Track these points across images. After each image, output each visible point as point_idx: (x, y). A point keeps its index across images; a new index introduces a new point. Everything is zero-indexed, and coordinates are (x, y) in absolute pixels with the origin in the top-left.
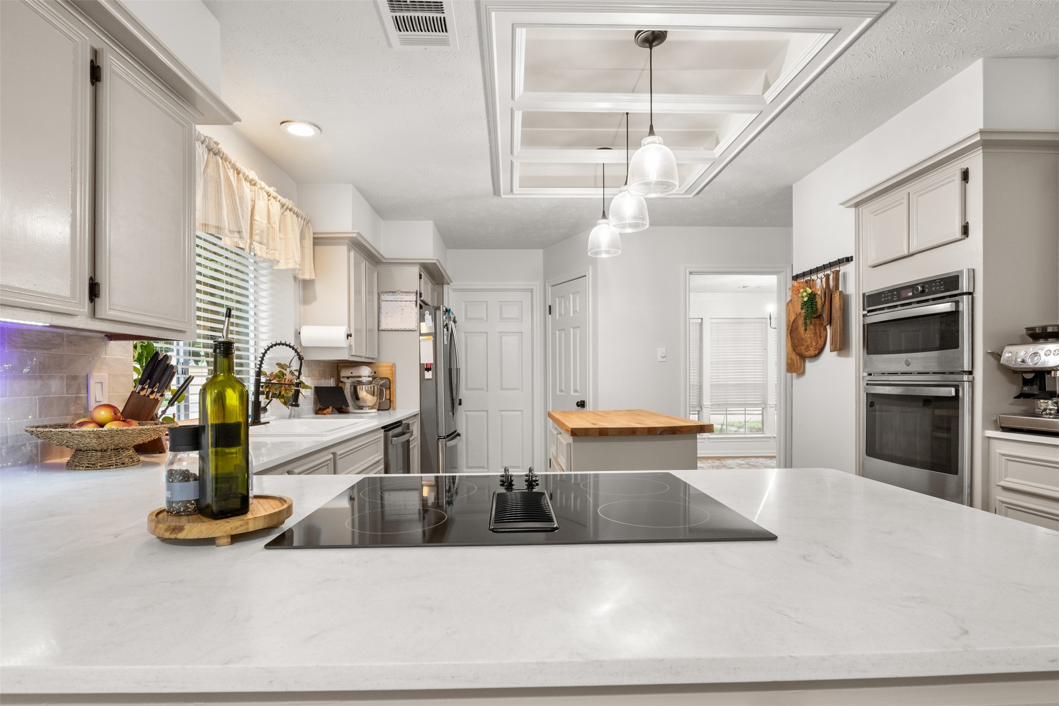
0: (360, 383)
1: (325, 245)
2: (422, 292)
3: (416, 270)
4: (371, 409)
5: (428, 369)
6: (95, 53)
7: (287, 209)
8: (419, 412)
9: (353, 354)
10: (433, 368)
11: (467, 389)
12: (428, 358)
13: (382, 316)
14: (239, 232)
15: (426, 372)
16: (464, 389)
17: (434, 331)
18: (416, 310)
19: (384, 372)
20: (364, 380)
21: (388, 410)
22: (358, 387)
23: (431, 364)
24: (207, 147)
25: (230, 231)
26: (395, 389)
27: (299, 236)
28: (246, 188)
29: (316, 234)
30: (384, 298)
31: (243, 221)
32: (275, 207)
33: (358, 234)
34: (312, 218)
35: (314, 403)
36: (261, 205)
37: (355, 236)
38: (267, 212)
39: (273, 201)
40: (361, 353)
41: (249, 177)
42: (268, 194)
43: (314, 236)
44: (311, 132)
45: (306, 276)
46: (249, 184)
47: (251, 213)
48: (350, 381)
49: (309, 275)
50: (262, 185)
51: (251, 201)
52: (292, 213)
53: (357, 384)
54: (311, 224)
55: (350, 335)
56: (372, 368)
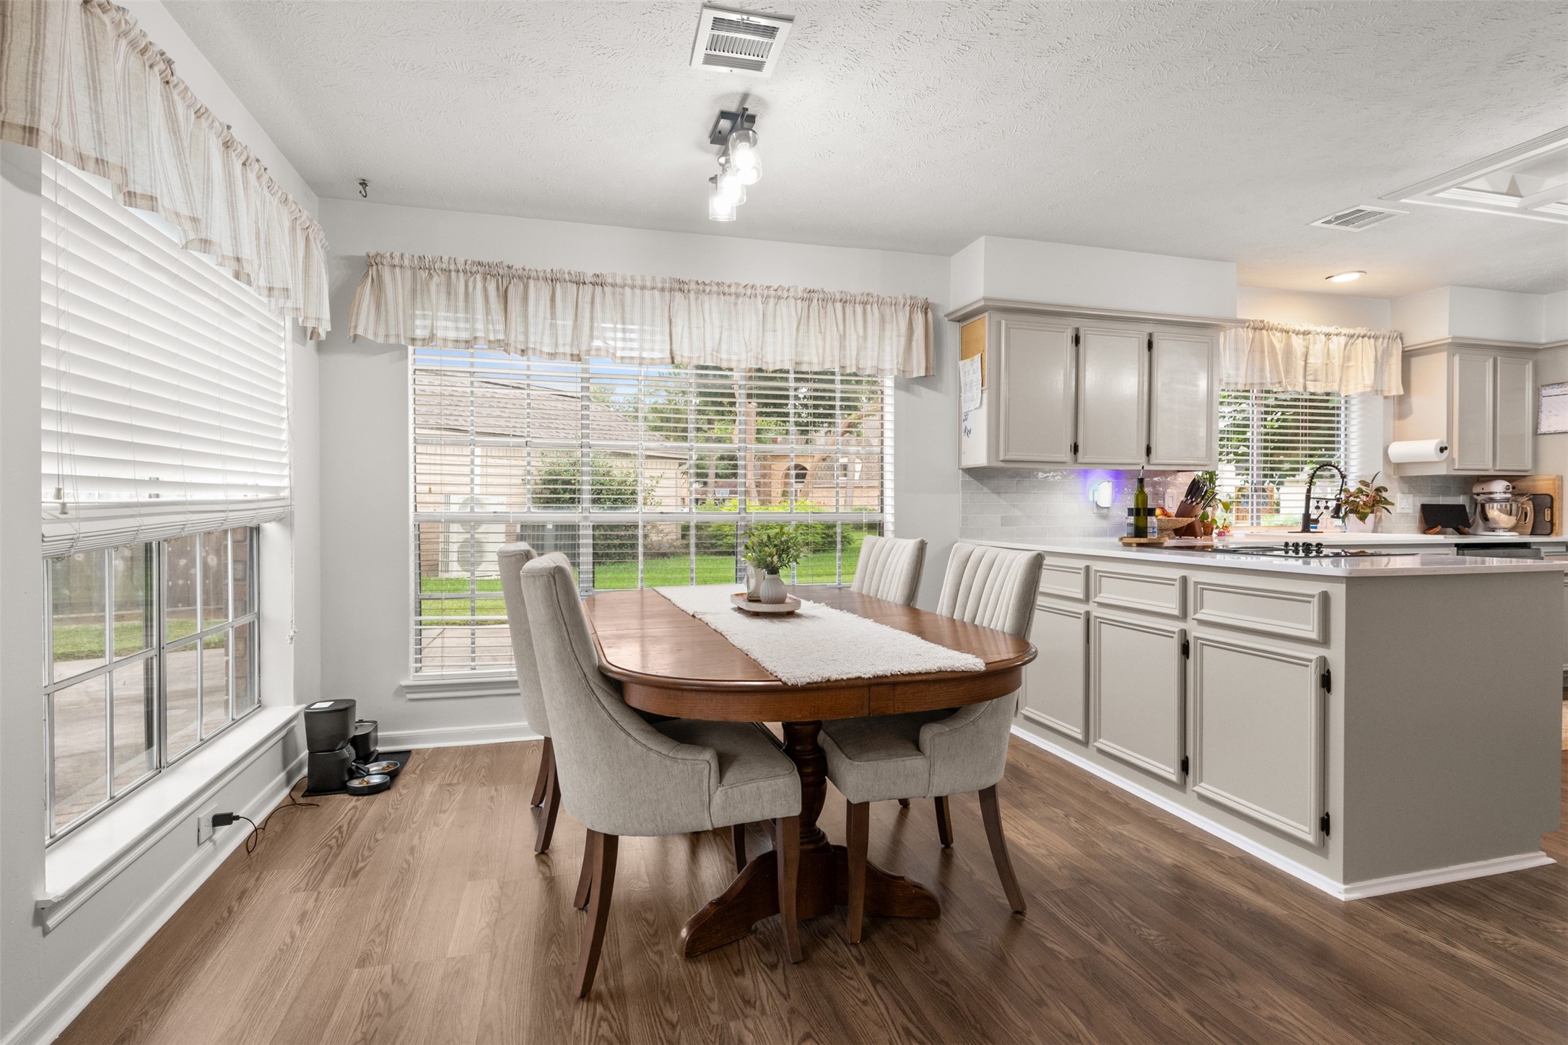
0: (1492, 500)
1: (1420, 356)
4: (1508, 529)
6: (1150, 335)
7: (1358, 337)
9: (1458, 468)
13: (1543, 416)
19: (1543, 485)
20: (1497, 496)
21: (1547, 533)
22: (1487, 506)
24: (1252, 328)
26: (1561, 509)
27: (1376, 357)
28: (1298, 342)
29: (1406, 349)
30: (1544, 392)
31: (1287, 372)
32: (1337, 344)
33: (1453, 338)
34: (1401, 334)
35: (1420, 522)
36: (1317, 347)
37: (1450, 341)
38: (1326, 350)
39: (1334, 338)
40: (1483, 464)
41: (1302, 330)
42: (1328, 335)
43: (1403, 352)
44: (1356, 276)
45: (1394, 393)
46: (1301, 336)
47: (1304, 359)
48: (1479, 498)
49: (1396, 388)
50: (1319, 330)
51: (1304, 350)
52: (1366, 339)
53: (1487, 502)
54: (1399, 340)
55: (1446, 448)
56: (1514, 484)
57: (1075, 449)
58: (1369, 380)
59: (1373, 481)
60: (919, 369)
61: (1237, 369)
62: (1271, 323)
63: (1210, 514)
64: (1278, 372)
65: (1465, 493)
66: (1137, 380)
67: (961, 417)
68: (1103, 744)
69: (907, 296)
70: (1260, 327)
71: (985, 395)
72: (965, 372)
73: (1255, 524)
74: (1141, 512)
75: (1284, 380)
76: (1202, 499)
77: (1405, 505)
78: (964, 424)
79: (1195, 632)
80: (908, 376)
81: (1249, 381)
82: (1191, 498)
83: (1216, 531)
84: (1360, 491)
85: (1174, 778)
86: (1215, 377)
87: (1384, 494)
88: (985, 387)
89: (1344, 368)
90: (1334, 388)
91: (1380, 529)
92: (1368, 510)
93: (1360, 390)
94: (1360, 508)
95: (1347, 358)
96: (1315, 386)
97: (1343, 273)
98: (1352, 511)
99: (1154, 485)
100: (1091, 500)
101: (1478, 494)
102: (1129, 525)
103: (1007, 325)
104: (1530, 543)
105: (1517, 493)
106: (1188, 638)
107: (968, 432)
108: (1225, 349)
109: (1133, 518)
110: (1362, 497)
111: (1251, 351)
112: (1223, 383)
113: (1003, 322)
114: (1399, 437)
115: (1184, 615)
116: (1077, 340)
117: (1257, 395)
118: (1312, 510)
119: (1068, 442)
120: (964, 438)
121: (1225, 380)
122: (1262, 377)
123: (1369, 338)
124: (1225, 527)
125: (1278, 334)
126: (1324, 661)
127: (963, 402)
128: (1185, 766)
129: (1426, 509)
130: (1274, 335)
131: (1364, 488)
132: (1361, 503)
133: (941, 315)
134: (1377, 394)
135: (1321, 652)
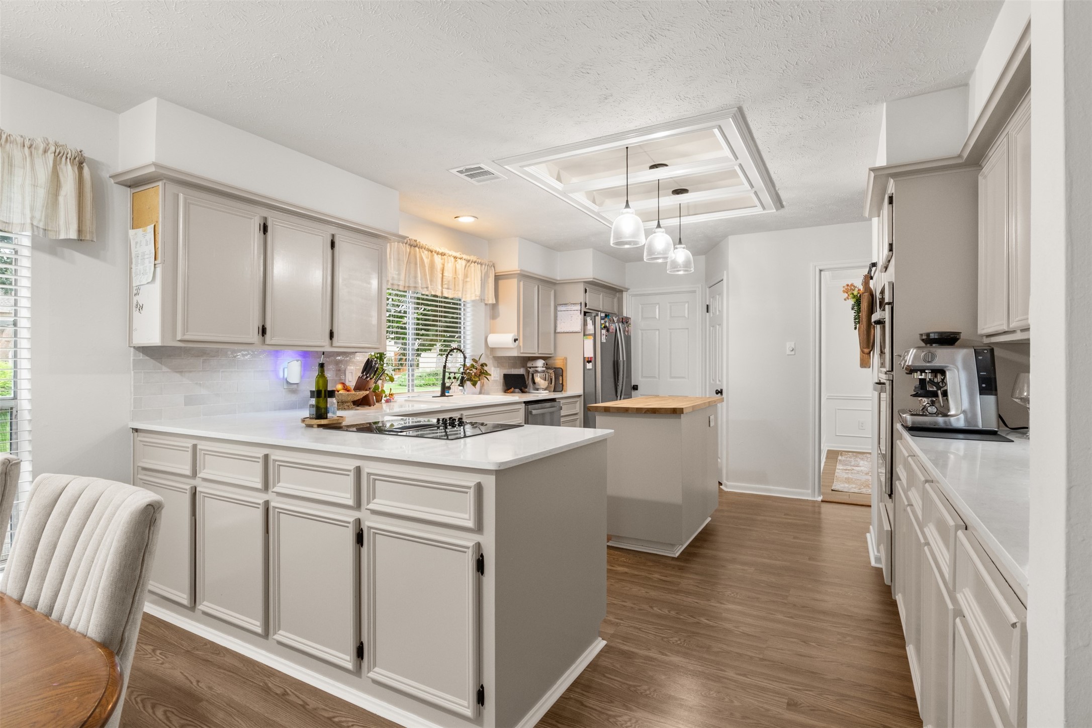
0: (537, 372)
1: (503, 279)
2: (587, 302)
3: (581, 288)
4: (545, 390)
5: (589, 362)
6: (333, 236)
7: (472, 262)
8: (582, 394)
9: (522, 352)
10: (593, 360)
11: (643, 377)
12: (589, 353)
13: (558, 322)
14: (427, 288)
15: (587, 364)
16: (640, 377)
17: (593, 332)
18: (580, 317)
19: (558, 363)
20: (540, 369)
21: (561, 391)
22: (535, 375)
23: (591, 358)
24: (409, 245)
25: (422, 288)
26: (566, 376)
27: (481, 277)
28: (438, 259)
29: (497, 274)
30: (559, 308)
31: (431, 281)
32: (461, 264)
33: (521, 270)
34: (494, 264)
35: (503, 386)
36: (449, 266)
37: (519, 272)
38: (454, 269)
39: (459, 261)
40: (533, 351)
41: (441, 251)
42: (455, 258)
43: (495, 276)
44: (471, 220)
45: (490, 302)
46: (440, 256)
47: (441, 272)
48: (531, 370)
49: (492, 300)
50: (450, 253)
51: (442, 266)
52: (476, 264)
53: (535, 373)
54: (493, 268)
55: (517, 340)
56: (547, 361)
57: (264, 331)
58: (478, 292)
59: (479, 359)
60: (67, 229)
61: (399, 274)
62: (421, 243)
63: (380, 385)
64: (426, 279)
65: (523, 367)
66: (321, 273)
67: (132, 292)
68: (282, 636)
69: (51, 142)
70: (414, 245)
71: (159, 270)
72: (137, 243)
73: (410, 391)
74: (322, 394)
75: (429, 286)
76: (374, 375)
77: (496, 374)
78: (135, 299)
79: (369, 522)
80: (52, 236)
81: (407, 285)
82: (366, 375)
83: (384, 399)
84: (473, 366)
85: (350, 666)
86: (384, 278)
87: (485, 368)
88: (159, 261)
89: (465, 282)
90: (458, 295)
91: (483, 391)
92: (477, 379)
93: (473, 298)
94: (473, 377)
95: (466, 276)
96: (448, 293)
97: (465, 216)
98: (468, 380)
99: (337, 363)
100: (281, 376)
101: (530, 368)
102: (312, 406)
103: (185, 199)
104: (556, 398)
105: (547, 366)
106: (362, 527)
107: (140, 308)
108: (390, 258)
109: (314, 399)
110: (473, 370)
111: (408, 262)
112: (390, 284)
113: (181, 196)
114: (493, 331)
115: (358, 505)
116: (265, 229)
117: (412, 295)
118: (447, 380)
119: (256, 324)
120: (136, 313)
121: (391, 281)
122: (416, 282)
123: (478, 264)
124: (391, 395)
125: (426, 252)
126: (478, 546)
127: (133, 275)
128: (360, 652)
129: (506, 377)
130: (423, 252)
131: (474, 364)
132: (473, 374)
133: (105, 175)
134: (482, 302)
135: (477, 538)
